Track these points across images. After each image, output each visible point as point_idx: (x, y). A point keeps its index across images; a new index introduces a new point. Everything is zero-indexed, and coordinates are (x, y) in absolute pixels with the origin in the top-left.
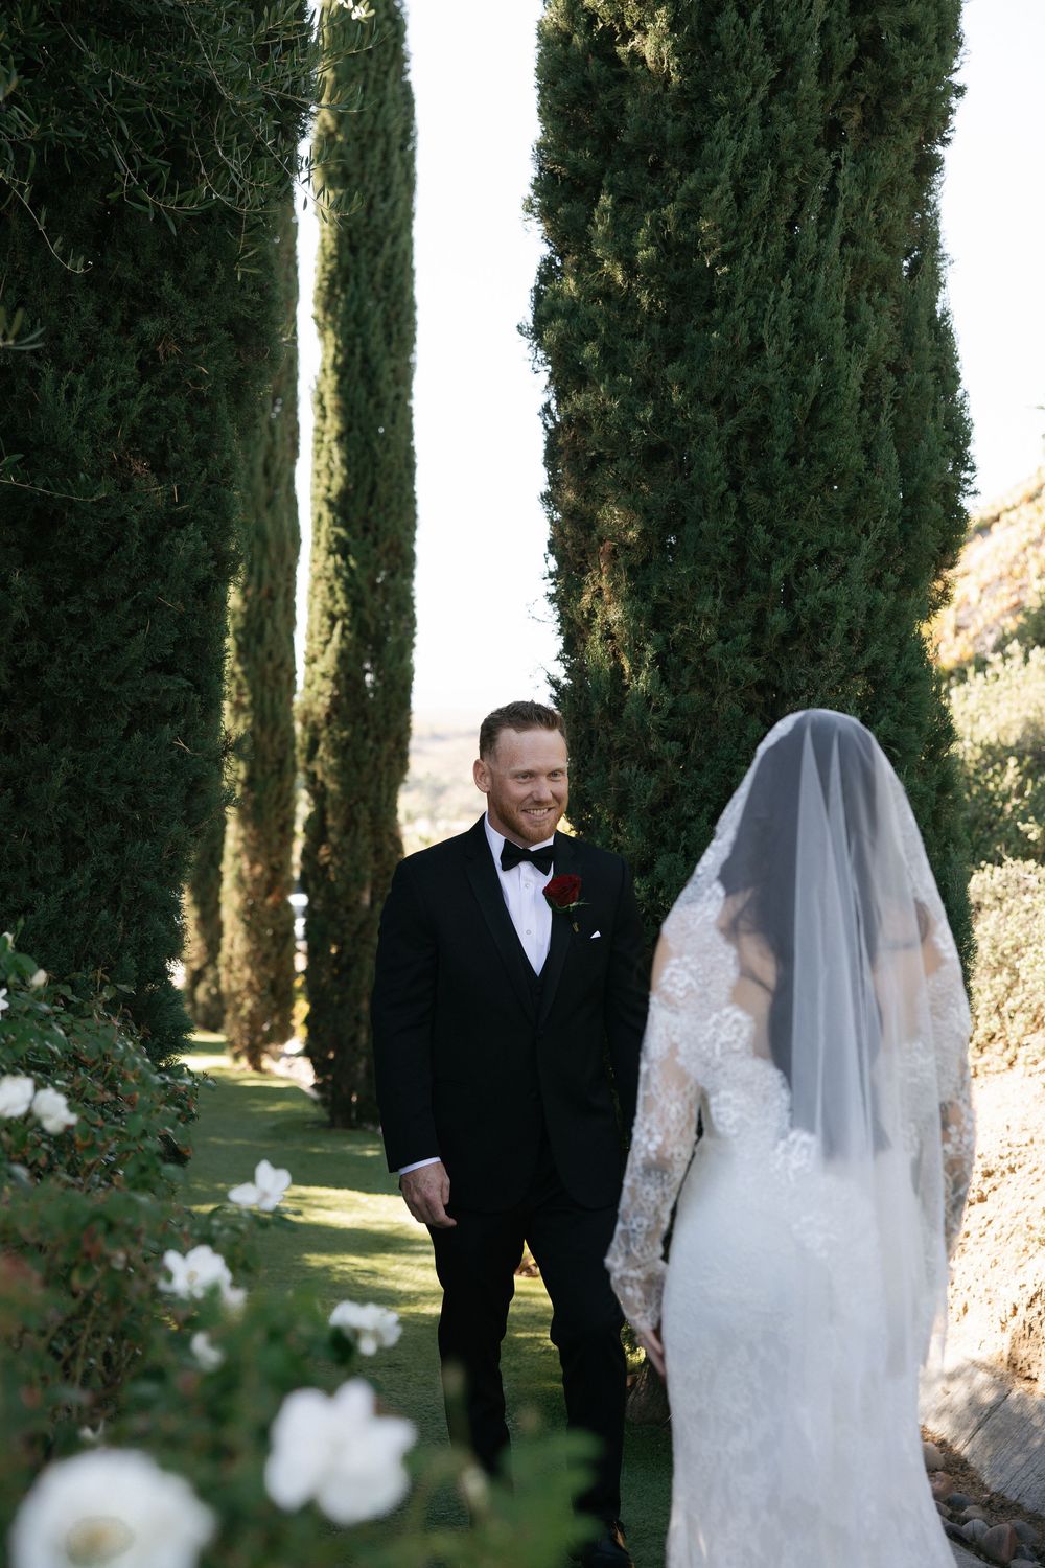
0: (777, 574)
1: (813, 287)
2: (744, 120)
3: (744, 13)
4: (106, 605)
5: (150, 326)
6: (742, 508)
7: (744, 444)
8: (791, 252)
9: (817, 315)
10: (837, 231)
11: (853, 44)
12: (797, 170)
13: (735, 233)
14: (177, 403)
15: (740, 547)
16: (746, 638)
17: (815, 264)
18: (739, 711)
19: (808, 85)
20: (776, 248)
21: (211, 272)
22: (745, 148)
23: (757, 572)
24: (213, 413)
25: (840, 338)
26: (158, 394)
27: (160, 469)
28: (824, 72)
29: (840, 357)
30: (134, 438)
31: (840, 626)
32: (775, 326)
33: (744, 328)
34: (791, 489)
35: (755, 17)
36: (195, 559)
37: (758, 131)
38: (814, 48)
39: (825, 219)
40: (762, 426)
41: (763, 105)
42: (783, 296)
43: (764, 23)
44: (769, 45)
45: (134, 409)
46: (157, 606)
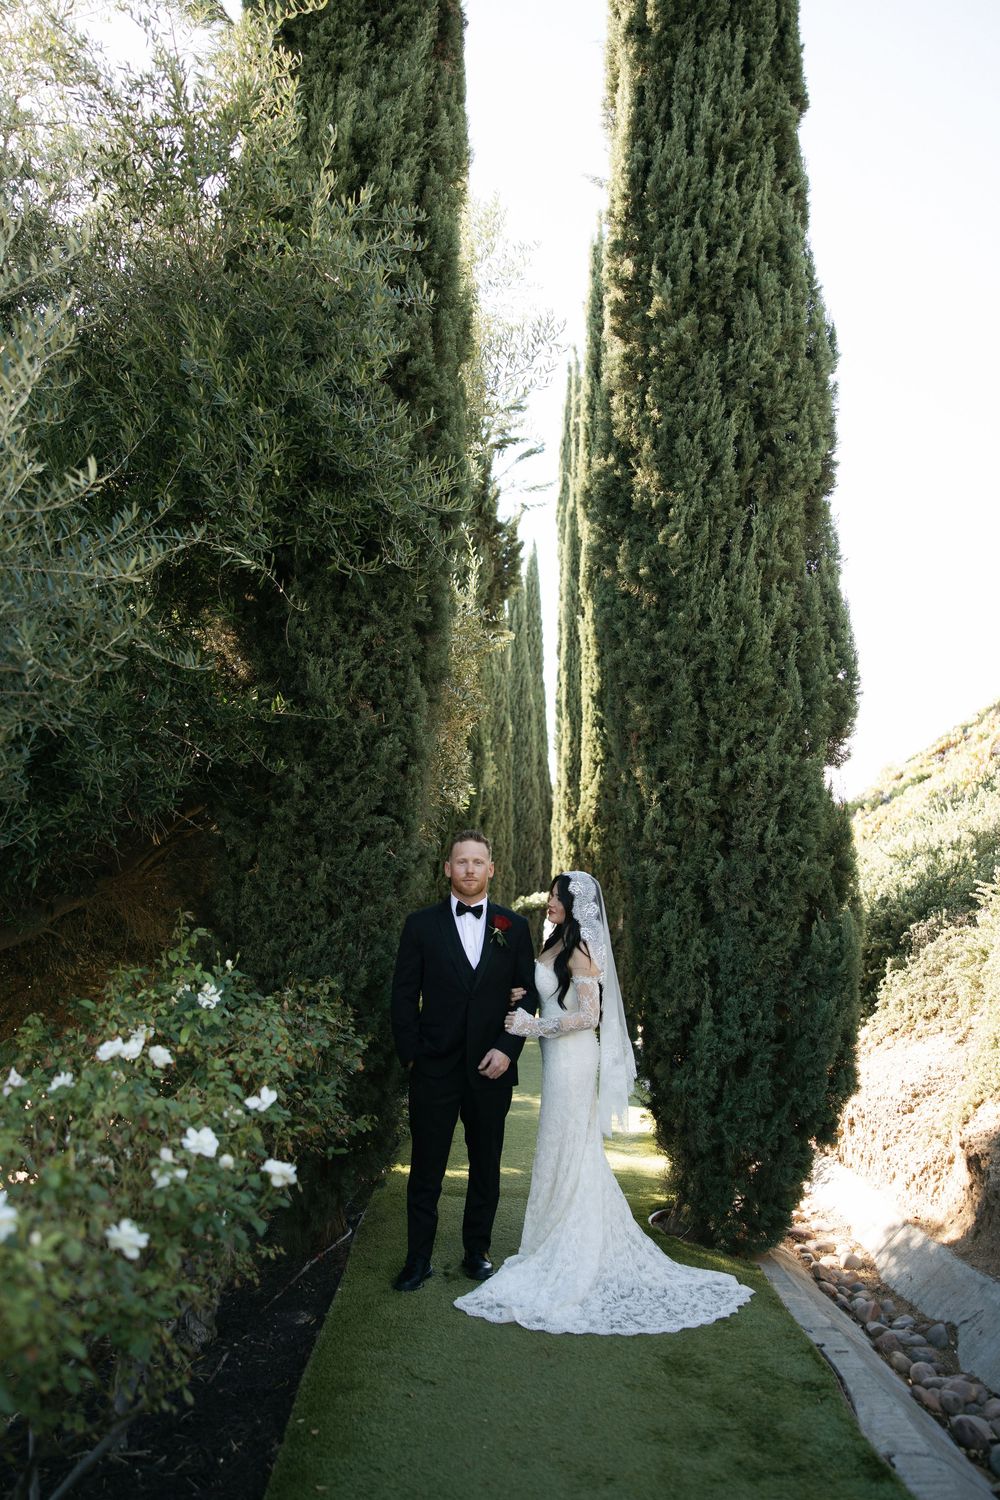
0: (723, 749)
1: (740, 584)
2: (692, 495)
3: (691, 436)
4: (347, 780)
5: (366, 630)
6: (703, 711)
7: (703, 675)
8: (725, 565)
9: (742, 600)
10: (753, 552)
11: (757, 447)
12: (725, 518)
13: (691, 556)
14: (385, 670)
15: (702, 734)
16: (707, 786)
17: (740, 570)
18: (705, 827)
19: (729, 472)
20: (716, 563)
21: (400, 599)
22: (693, 510)
23: (712, 747)
24: (407, 673)
25: (757, 611)
26: (373, 666)
27: (375, 706)
28: (739, 464)
29: (757, 622)
30: (360, 689)
31: (761, 776)
32: (716, 607)
33: (697, 609)
34: (730, 699)
35: (697, 438)
36: (394, 753)
37: (701, 500)
38: (731, 451)
39: (745, 544)
40: (712, 664)
41: (703, 485)
42: (720, 590)
43: (702, 441)
44: (706, 453)
45: (359, 675)
46: (373, 780)
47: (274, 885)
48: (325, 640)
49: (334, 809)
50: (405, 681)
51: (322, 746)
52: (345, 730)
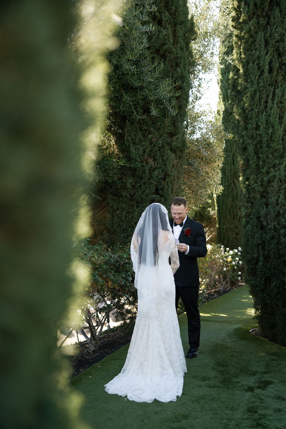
0: (264, 170)
1: (271, 113)
2: (254, 84)
3: (253, 63)
4: (145, 184)
5: (149, 136)
6: (258, 158)
7: (259, 145)
8: (266, 107)
9: (271, 119)
10: (276, 102)
11: (278, 65)
12: (265, 91)
13: (253, 105)
14: (156, 148)
15: (257, 165)
16: (259, 183)
17: (271, 109)
18: (259, 197)
19: (266, 74)
20: (262, 106)
21: (161, 125)
22: (253, 89)
23: (261, 170)
24: (165, 149)
25: (277, 123)
26: (152, 147)
27: (155, 160)
28: (271, 71)
29: (276, 127)
30: (149, 155)
31: (277, 179)
32: (261, 122)
33: (255, 123)
34: (266, 153)
35: (255, 63)
36: (159, 175)
37: (256, 85)
38: (267, 67)
39: (273, 99)
40: (261, 142)
41: (258, 80)
42: (263, 116)
43: (258, 64)
44: (258, 69)
45: (147, 150)
46: (152, 183)
47: (124, 217)
48: (137, 140)
49: (140, 193)
50: (164, 152)
51: (137, 174)
52: (143, 168)
